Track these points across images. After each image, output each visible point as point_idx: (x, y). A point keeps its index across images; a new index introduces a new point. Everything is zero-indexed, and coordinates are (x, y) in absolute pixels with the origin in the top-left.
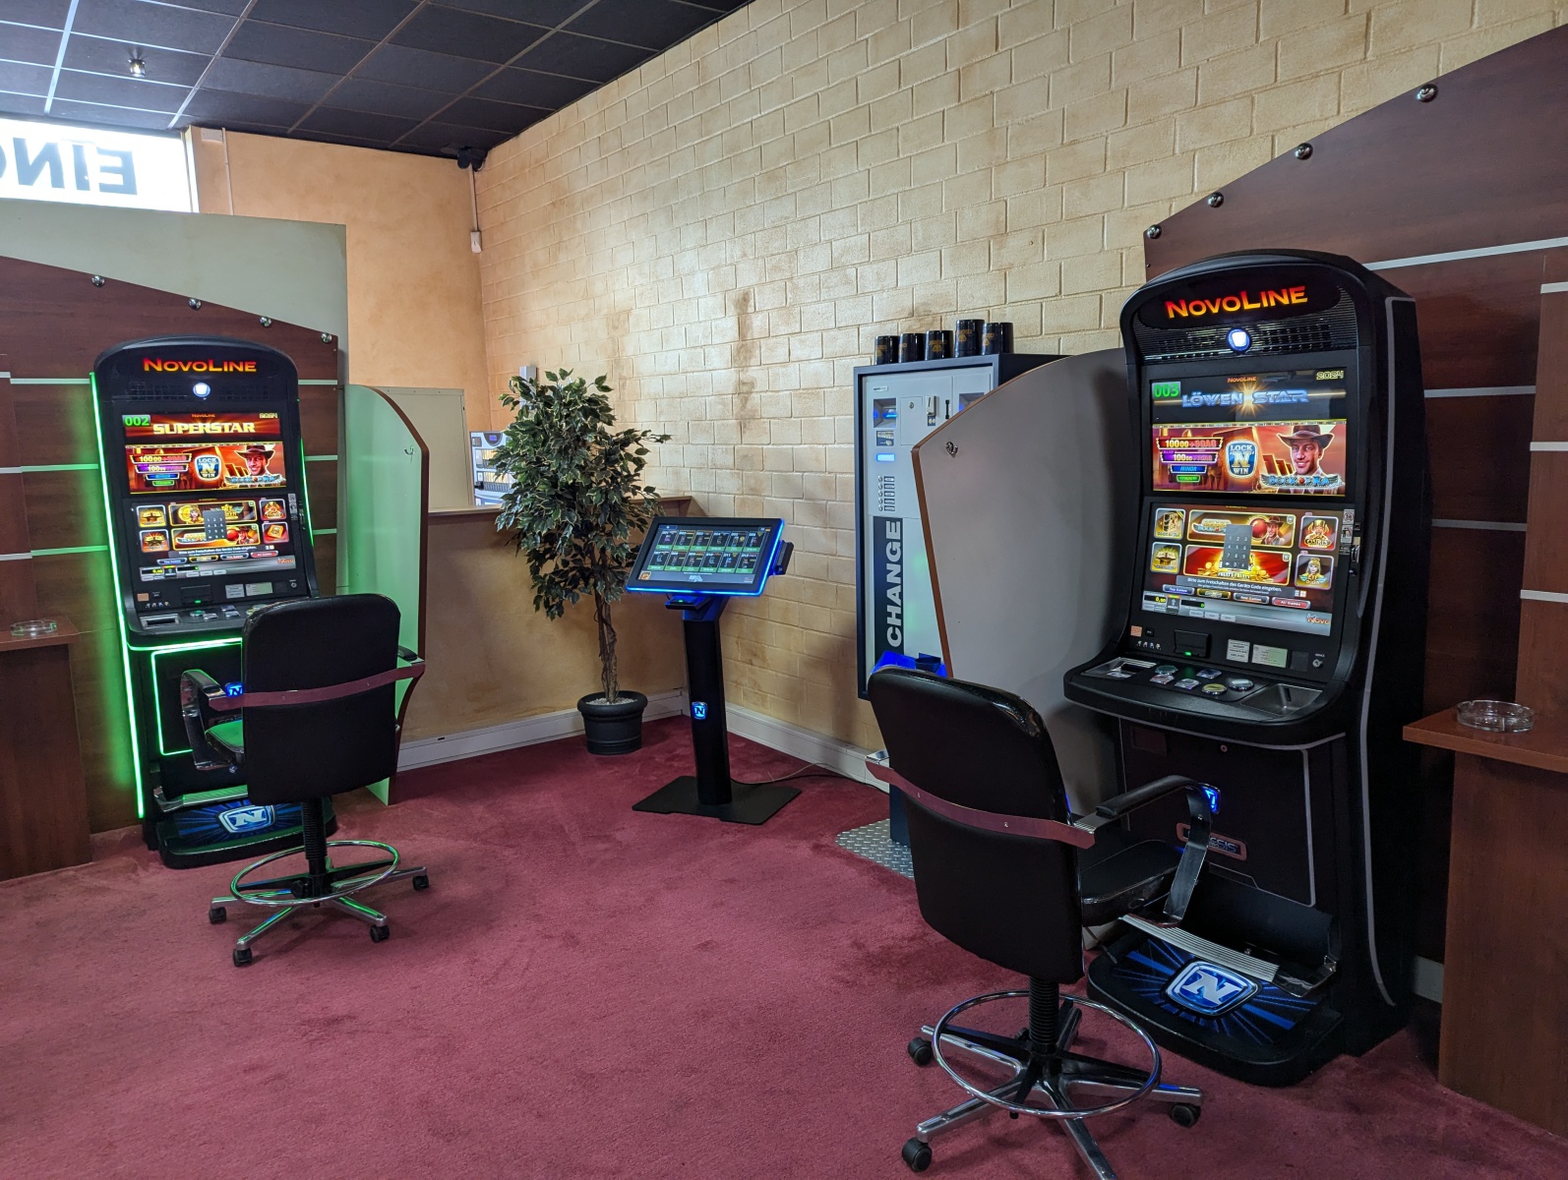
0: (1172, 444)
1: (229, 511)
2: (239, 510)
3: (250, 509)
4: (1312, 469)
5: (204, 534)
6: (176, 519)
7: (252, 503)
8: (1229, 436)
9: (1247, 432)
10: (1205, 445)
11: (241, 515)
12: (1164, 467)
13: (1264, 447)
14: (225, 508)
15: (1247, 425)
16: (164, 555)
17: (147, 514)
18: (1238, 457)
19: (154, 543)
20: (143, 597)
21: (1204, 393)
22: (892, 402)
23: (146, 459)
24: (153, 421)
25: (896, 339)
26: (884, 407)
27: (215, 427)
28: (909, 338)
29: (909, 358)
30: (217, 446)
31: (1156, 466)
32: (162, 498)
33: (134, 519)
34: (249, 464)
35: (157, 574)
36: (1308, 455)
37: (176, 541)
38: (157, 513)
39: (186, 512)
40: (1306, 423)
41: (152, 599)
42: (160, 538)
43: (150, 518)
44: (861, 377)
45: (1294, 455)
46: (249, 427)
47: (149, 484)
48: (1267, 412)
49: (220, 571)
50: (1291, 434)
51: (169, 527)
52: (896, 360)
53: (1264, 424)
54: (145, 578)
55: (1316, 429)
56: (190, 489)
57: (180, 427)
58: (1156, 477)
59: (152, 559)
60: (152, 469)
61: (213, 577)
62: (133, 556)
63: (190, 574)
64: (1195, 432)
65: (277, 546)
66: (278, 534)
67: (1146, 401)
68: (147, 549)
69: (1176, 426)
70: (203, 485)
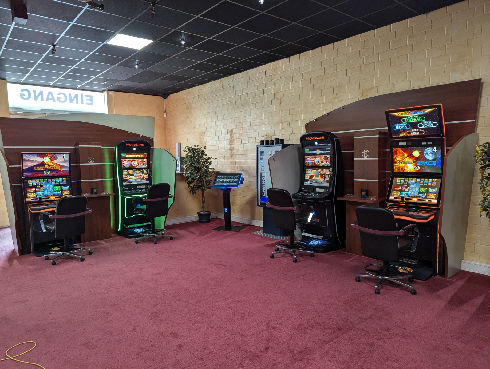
0: (308, 159)
1: (138, 172)
2: (139, 172)
3: (141, 172)
4: (326, 162)
5: (133, 176)
6: (129, 173)
7: (142, 170)
8: (316, 158)
9: (318, 157)
10: (313, 159)
11: (140, 173)
12: (307, 162)
13: (320, 159)
14: (137, 171)
15: (318, 156)
16: (127, 180)
17: (124, 172)
18: (317, 161)
19: (125, 177)
20: (124, 187)
21: (312, 151)
22: (263, 152)
23: (125, 162)
24: (126, 155)
25: (264, 141)
26: (262, 153)
27: (136, 156)
28: (266, 141)
29: (266, 144)
30: (136, 159)
31: (306, 162)
32: (127, 169)
33: (122, 173)
34: (141, 163)
35: (125, 183)
36: (326, 160)
37: (129, 177)
38: (126, 172)
39: (131, 172)
40: (325, 156)
41: (125, 188)
42: (126, 177)
43: (125, 173)
44: (257, 147)
45: (324, 160)
46: (142, 156)
47: (125, 166)
48: (321, 154)
49: (136, 183)
50: (324, 157)
51: (128, 175)
52: (264, 145)
53: (320, 156)
54: (124, 184)
55: (327, 157)
56: (132, 168)
57: (131, 156)
58: (306, 164)
59: (125, 181)
60: (126, 164)
61: (135, 184)
62: (122, 180)
63: (131, 183)
64: (311, 157)
65: (146, 179)
66: (146, 176)
67: (304, 152)
68: (124, 179)
69: (308, 156)
70: (134, 167)
